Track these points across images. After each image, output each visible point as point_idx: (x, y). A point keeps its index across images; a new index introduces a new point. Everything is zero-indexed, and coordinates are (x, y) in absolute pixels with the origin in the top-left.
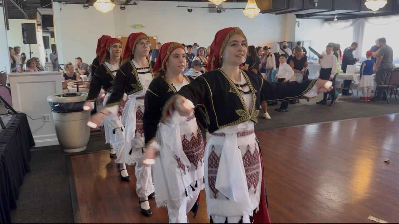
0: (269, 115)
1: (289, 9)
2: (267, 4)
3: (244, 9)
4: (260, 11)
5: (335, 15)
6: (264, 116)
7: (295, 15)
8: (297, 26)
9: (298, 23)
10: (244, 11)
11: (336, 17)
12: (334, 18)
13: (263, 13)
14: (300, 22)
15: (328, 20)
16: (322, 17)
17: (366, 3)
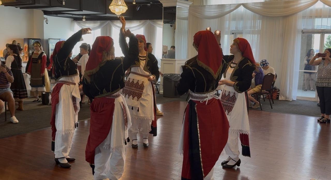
0: (17, 119)
1: (35, 4)
4: (1, 3)
5: (83, 15)
6: (11, 121)
7: (43, 11)
8: (45, 23)
11: (84, 17)
12: (83, 18)
13: (5, 6)
14: (48, 19)
15: (77, 19)
16: (71, 15)
17: (110, 7)
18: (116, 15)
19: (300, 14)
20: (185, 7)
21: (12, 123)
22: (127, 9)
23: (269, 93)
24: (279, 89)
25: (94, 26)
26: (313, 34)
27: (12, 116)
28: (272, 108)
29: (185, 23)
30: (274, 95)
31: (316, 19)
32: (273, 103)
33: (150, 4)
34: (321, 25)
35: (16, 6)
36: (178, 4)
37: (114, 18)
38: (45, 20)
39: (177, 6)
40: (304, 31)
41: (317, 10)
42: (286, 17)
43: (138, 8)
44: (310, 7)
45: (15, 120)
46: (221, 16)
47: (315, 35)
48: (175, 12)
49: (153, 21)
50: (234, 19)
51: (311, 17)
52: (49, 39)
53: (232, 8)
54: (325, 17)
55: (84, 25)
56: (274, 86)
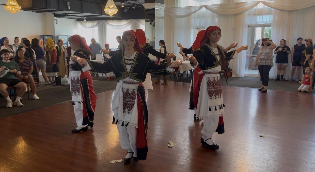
0: (38, 96)
1: (47, 8)
2: (27, 3)
3: (5, 5)
4: (21, 8)
5: (84, 16)
6: (33, 98)
7: (53, 14)
8: (55, 23)
9: (56, 21)
10: (5, 7)
11: (85, 18)
13: (24, 10)
14: (57, 20)
15: (80, 20)
16: (75, 17)
17: (104, 10)
18: (109, 15)
19: (247, 13)
20: (161, 9)
21: (34, 99)
22: (118, 11)
23: (225, 72)
24: (231, 69)
25: (92, 25)
26: (255, 28)
27: (34, 95)
28: (227, 83)
29: (162, 20)
30: (228, 74)
31: (258, 16)
32: (228, 79)
33: (135, 7)
34: (262, 21)
35: (33, 11)
36: (156, 6)
37: (108, 19)
38: (55, 21)
39: (156, 8)
40: (249, 26)
41: (259, 9)
42: (236, 15)
43: (126, 10)
44: (254, 7)
45: (36, 97)
46: (188, 15)
47: (257, 29)
48: (155, 13)
49: (138, 21)
50: (198, 17)
51: (255, 15)
52: (59, 35)
53: (197, 9)
54: (265, 14)
55: (85, 24)
56: (228, 67)
